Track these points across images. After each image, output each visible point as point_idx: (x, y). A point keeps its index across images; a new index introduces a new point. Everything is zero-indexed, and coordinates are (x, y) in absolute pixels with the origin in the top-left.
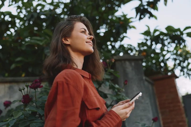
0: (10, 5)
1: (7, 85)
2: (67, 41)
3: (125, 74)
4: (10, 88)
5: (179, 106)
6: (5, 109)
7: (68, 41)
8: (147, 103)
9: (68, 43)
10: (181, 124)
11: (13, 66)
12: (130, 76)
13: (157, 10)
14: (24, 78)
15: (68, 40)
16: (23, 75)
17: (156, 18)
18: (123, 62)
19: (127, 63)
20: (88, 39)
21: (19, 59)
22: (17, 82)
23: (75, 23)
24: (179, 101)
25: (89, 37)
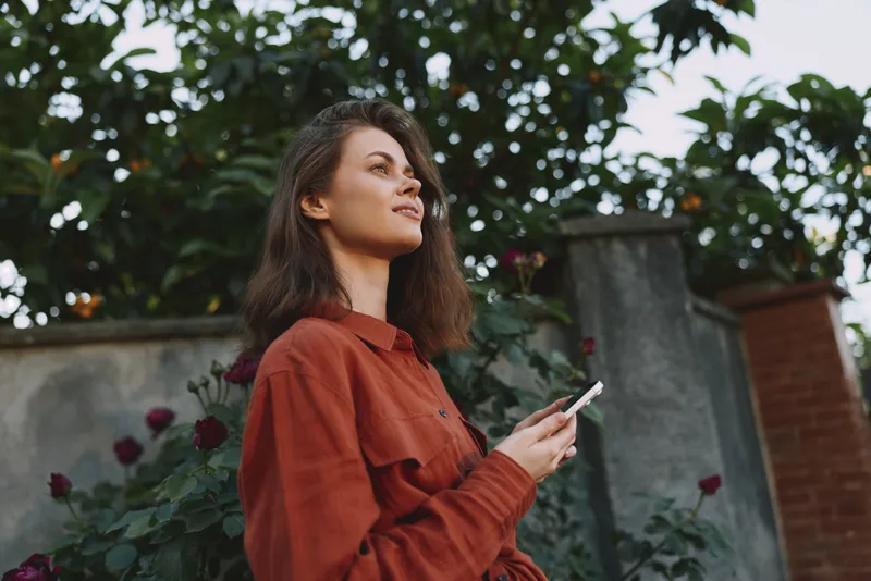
0: (148, 23)
1: (156, 349)
2: (316, 209)
3: (610, 292)
4: (166, 358)
5: (846, 414)
6: (155, 437)
7: (322, 207)
8: (701, 410)
9: (320, 214)
10: (852, 486)
11: (172, 276)
12: (629, 299)
13: (751, 12)
14: (212, 321)
15: (322, 202)
16: (214, 306)
17: (745, 48)
18: (600, 243)
19: (618, 247)
20: (399, 194)
21: (191, 248)
22: (192, 336)
23: (349, 134)
24: (845, 396)
25: (404, 184)
